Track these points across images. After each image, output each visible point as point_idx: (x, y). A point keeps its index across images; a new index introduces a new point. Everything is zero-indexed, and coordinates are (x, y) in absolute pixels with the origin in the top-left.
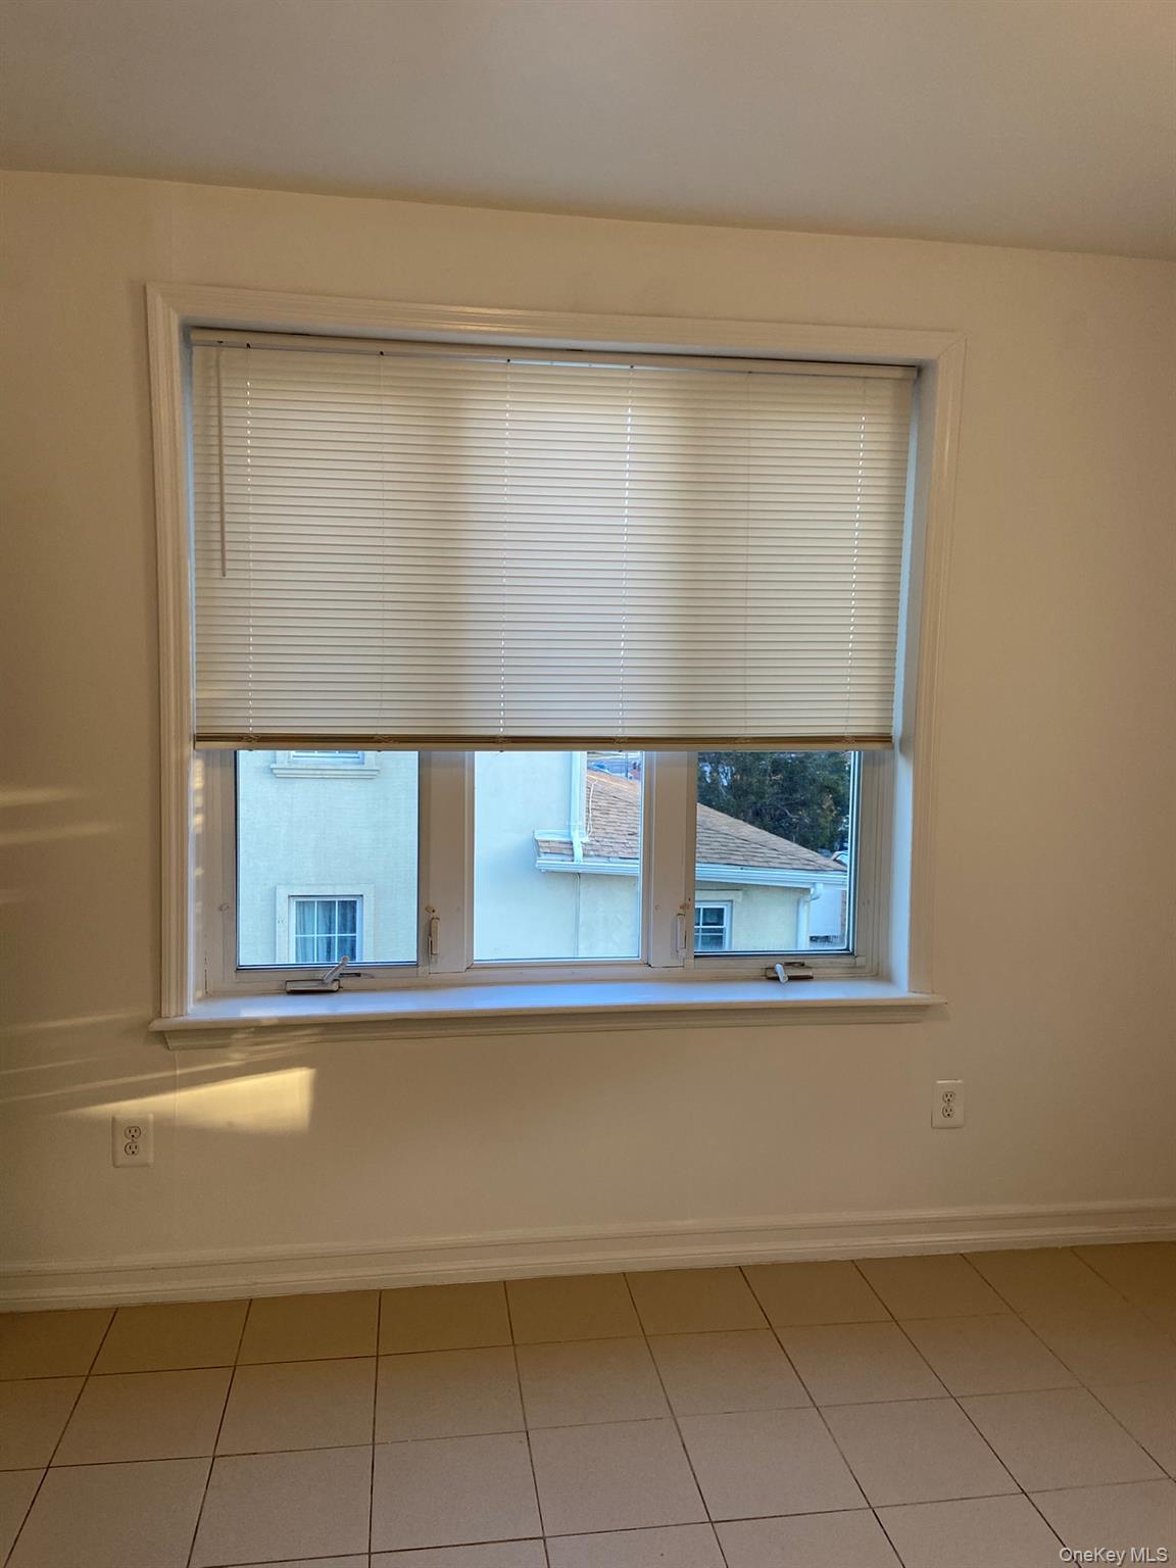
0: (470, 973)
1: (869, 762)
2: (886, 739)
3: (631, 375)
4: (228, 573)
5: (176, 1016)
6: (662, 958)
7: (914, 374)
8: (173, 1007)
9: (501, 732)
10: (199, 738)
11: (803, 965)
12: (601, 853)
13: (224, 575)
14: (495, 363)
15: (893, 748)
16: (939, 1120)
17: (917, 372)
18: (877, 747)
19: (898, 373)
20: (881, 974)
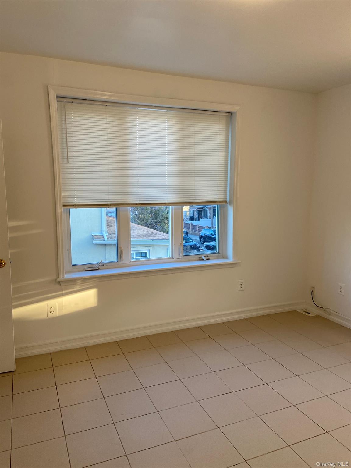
0: (131, 263)
1: (221, 207)
2: (226, 202)
3: (166, 113)
4: (69, 162)
5: (62, 277)
6: (176, 256)
7: (230, 114)
8: (62, 275)
9: (138, 202)
10: (64, 206)
11: (208, 256)
12: (112, 238)
13: (68, 163)
14: (134, 108)
15: (227, 204)
16: (240, 289)
17: (231, 114)
18: (224, 203)
19: (227, 114)
20: (225, 257)
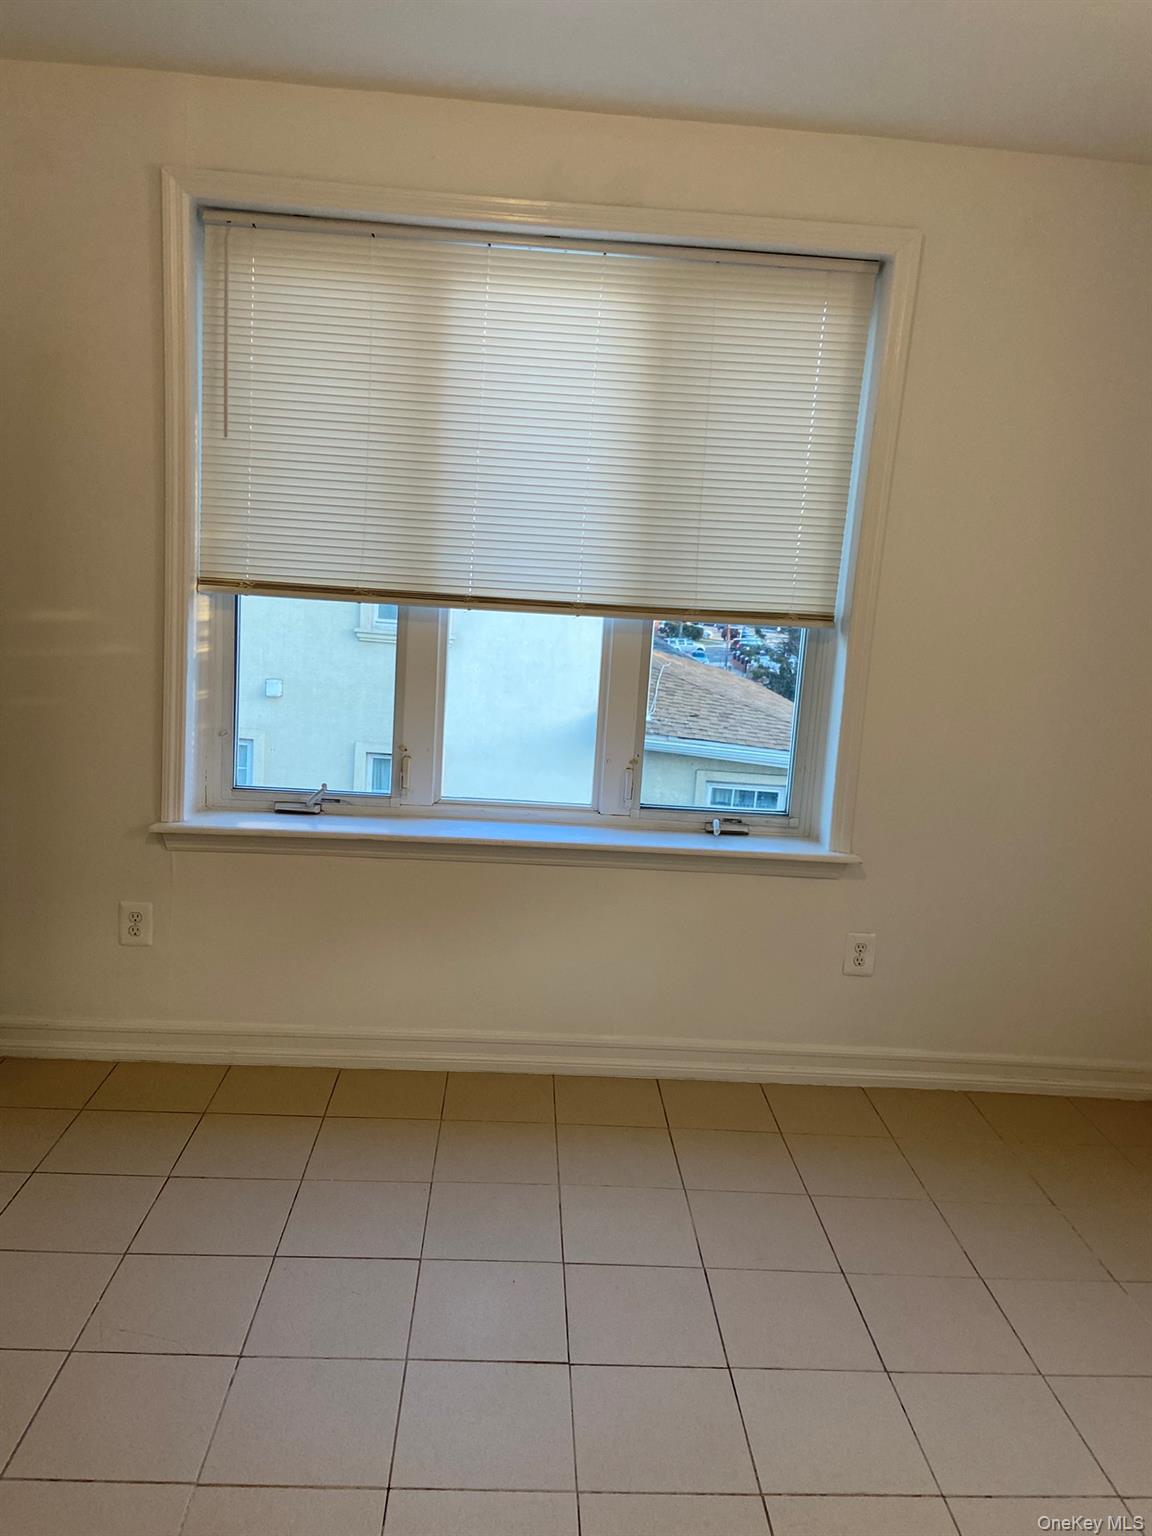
0: (436, 807)
1: (815, 639)
2: (828, 618)
3: (603, 262)
4: (229, 434)
5: (174, 822)
6: (612, 806)
7: (875, 268)
8: (171, 814)
9: (470, 592)
10: (201, 581)
11: (740, 822)
12: (661, 732)
13: (226, 436)
14: (478, 245)
15: (834, 627)
16: (850, 967)
17: (880, 264)
18: (820, 624)
19: (859, 267)
20: (811, 836)
